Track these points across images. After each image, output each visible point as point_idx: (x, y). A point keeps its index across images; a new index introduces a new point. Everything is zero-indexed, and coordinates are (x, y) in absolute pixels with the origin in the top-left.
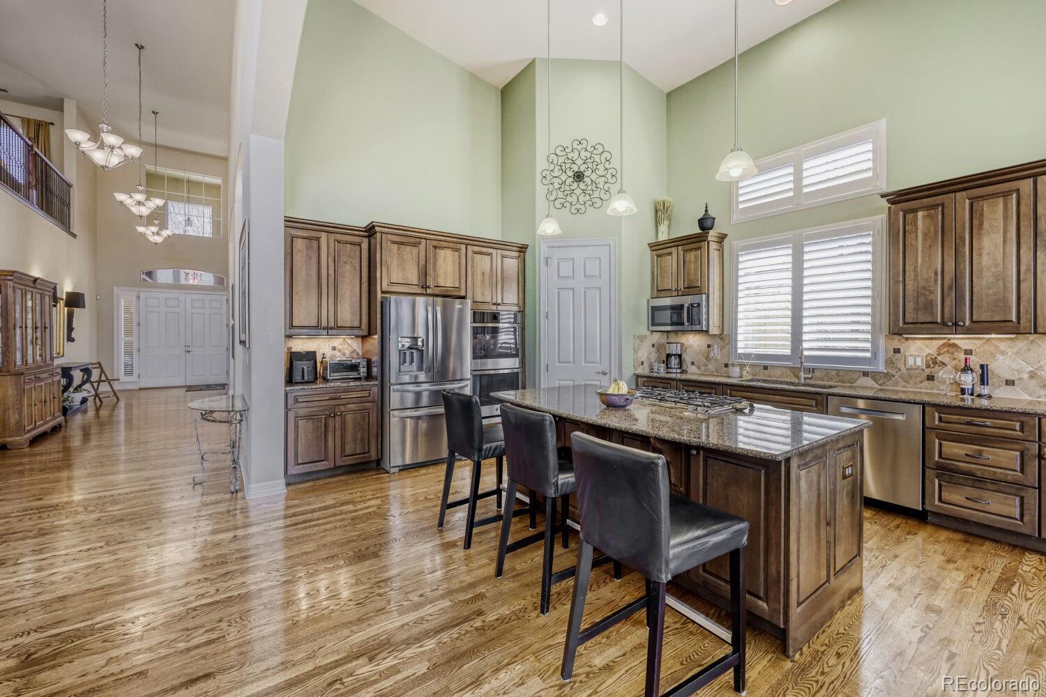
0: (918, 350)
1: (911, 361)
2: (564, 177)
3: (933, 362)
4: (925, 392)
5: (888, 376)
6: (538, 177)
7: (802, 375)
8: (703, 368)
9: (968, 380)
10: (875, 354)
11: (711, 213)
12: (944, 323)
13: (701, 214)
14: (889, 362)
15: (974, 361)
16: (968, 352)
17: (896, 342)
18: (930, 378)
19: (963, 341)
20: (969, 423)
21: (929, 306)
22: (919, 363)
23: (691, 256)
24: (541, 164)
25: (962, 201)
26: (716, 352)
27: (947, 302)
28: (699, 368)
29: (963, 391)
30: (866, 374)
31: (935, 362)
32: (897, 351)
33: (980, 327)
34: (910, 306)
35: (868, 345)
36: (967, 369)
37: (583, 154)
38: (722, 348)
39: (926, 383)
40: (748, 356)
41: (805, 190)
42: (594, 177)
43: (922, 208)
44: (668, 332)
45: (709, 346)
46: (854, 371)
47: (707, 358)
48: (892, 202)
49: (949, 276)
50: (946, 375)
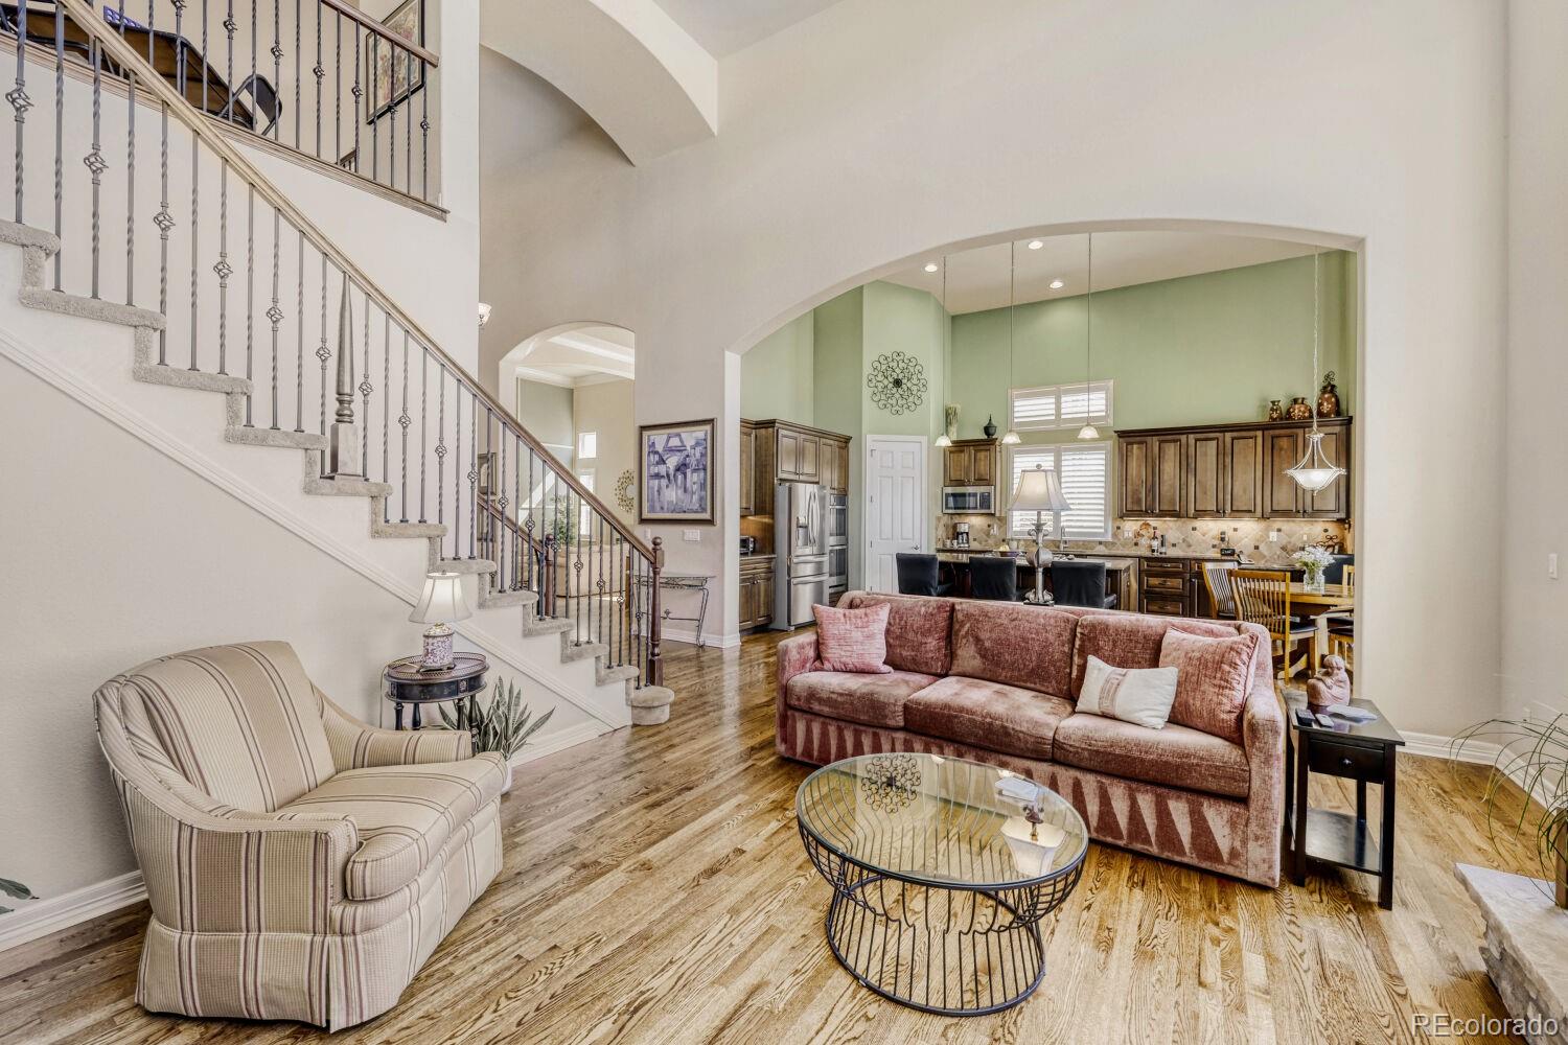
0: (1131, 526)
1: (1126, 535)
2: (886, 382)
3: (1138, 535)
4: (1134, 551)
5: (1113, 544)
6: (865, 381)
7: (1062, 546)
8: (984, 543)
9: (1156, 544)
10: (1106, 531)
11: (994, 422)
12: (1146, 511)
13: (986, 423)
14: (1115, 535)
15: (1158, 533)
16: (1155, 528)
17: (1118, 523)
18: (1136, 544)
19: (1153, 522)
20: (1161, 566)
21: (1139, 501)
22: (1130, 535)
23: (982, 455)
24: (867, 370)
25: (1155, 441)
26: (995, 531)
27: (1148, 499)
28: (980, 543)
29: (1153, 551)
30: (1100, 543)
31: (1139, 534)
32: (1118, 528)
33: (1163, 514)
34: (1129, 500)
35: (1102, 524)
36: (1155, 538)
37: (901, 365)
38: (1000, 527)
39: (1134, 548)
40: (1021, 533)
41: (1063, 417)
42: (909, 385)
43: (1136, 443)
44: (952, 514)
45: (989, 526)
46: (1093, 542)
47: (988, 535)
48: (1120, 437)
49: (1149, 483)
50: (1144, 541)
